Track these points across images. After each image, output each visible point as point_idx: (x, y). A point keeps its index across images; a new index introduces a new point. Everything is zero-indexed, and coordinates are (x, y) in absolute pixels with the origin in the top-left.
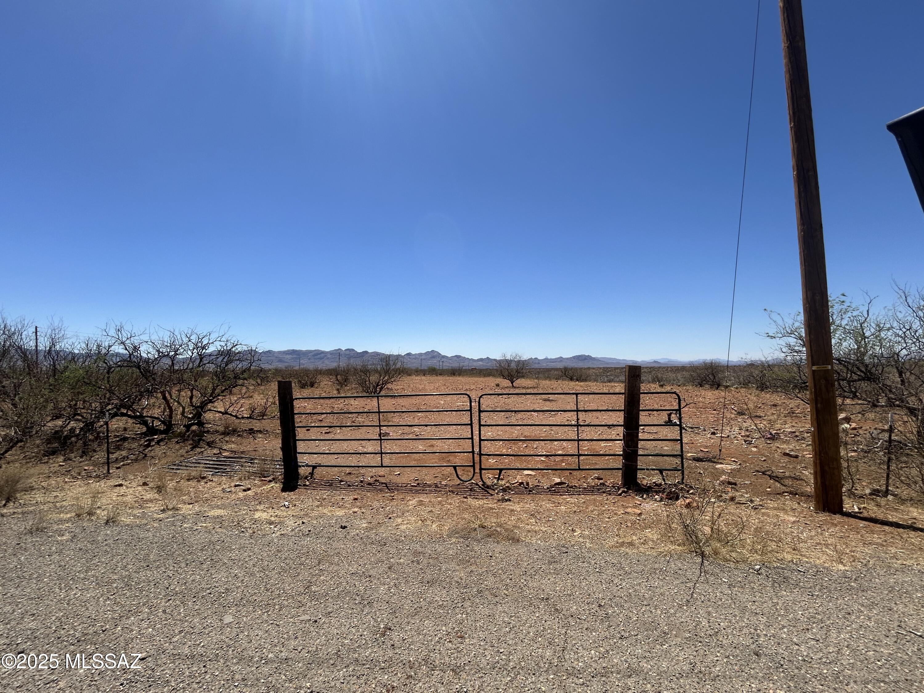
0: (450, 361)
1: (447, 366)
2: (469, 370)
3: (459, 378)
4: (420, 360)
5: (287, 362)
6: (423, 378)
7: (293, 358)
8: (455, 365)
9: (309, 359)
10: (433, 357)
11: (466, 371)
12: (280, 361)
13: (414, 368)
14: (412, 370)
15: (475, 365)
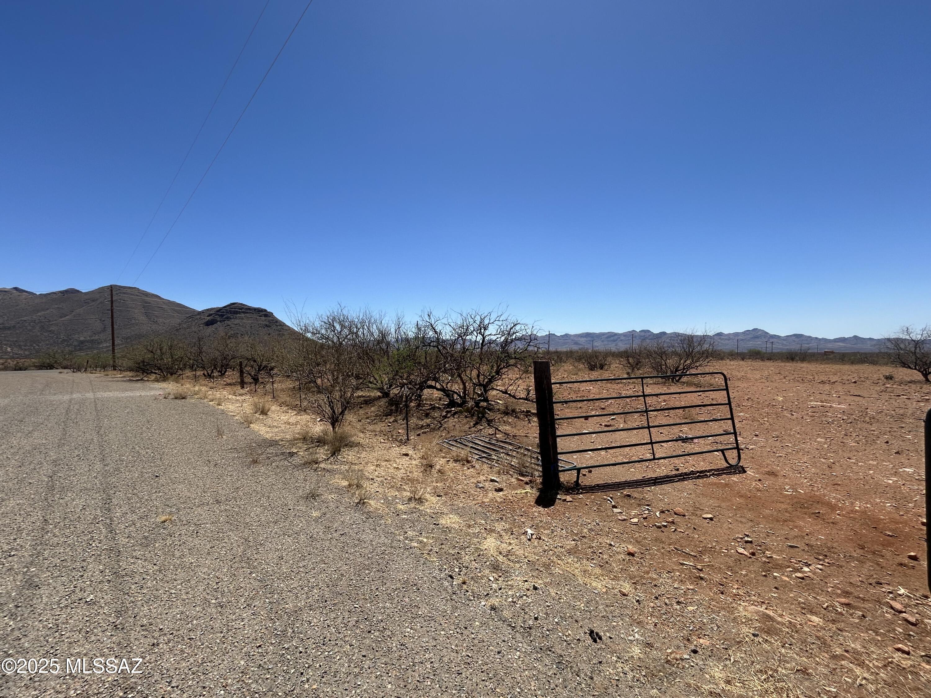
0: (785, 342)
1: (778, 347)
2: (819, 354)
3: (802, 365)
4: (735, 341)
5: (582, 345)
6: (742, 363)
7: (587, 341)
8: (795, 347)
9: (603, 341)
10: (757, 337)
11: (813, 355)
12: (576, 343)
13: (727, 351)
14: (724, 353)
15: (829, 347)
